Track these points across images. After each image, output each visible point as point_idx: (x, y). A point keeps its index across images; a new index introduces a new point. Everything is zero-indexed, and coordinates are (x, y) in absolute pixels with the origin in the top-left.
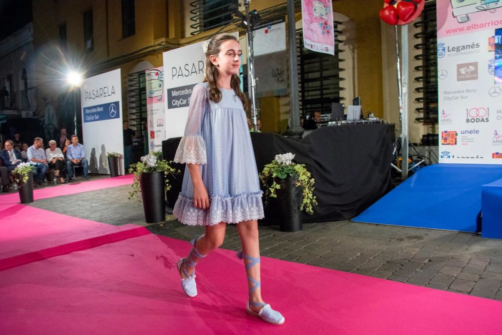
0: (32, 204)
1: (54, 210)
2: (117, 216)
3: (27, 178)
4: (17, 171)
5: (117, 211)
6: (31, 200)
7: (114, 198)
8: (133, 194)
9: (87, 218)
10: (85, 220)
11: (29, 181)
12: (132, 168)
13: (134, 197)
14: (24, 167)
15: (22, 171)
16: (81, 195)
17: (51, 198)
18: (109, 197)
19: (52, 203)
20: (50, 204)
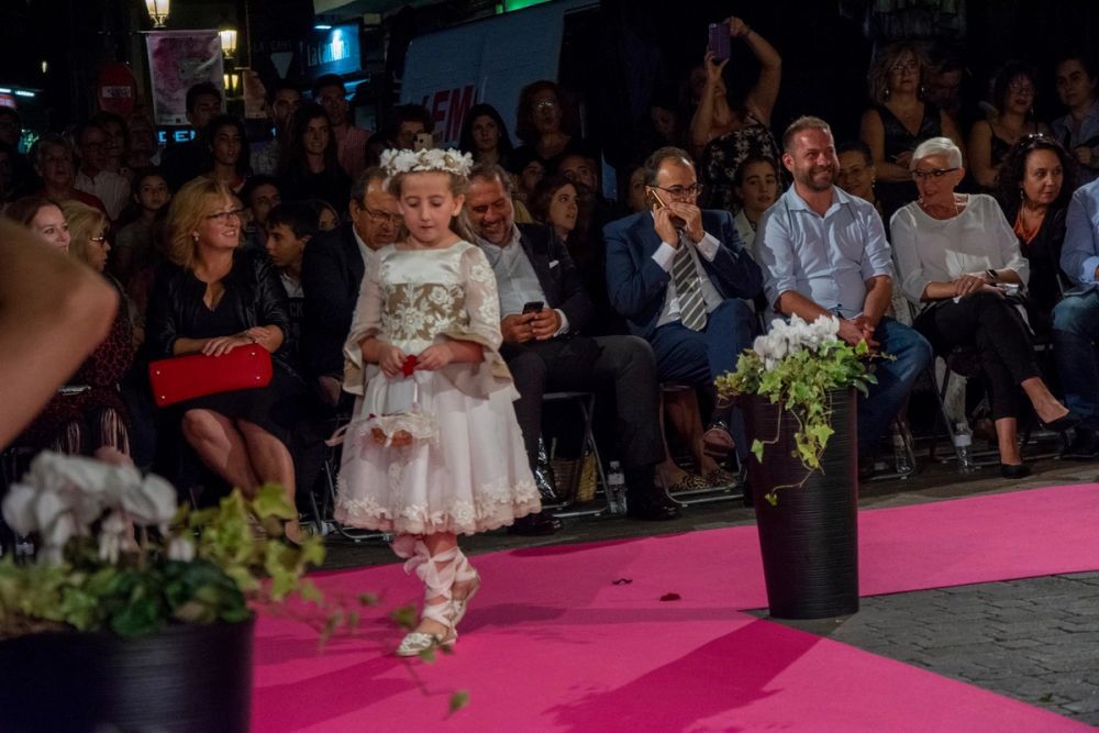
0: (849, 624)
3: (821, 432)
4: (754, 379)
6: (844, 597)
11: (830, 453)
14: (801, 355)
15: (786, 385)
19: (1003, 627)
20: (986, 635)
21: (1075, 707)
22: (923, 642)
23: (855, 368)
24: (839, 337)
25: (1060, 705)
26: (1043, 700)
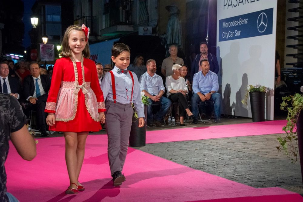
0: (143, 148)
1: (171, 157)
2: (258, 175)
5: (258, 168)
6: (143, 143)
7: (255, 150)
8: (285, 141)
9: (214, 173)
10: (211, 175)
12: (286, 101)
13: (286, 145)
16: (208, 143)
17: (168, 143)
18: (248, 148)
19: (169, 149)
20: (166, 150)
21: (176, 160)
22: (154, 151)
23: (147, 101)
24: (144, 95)
25: (173, 160)
26: (171, 159)
